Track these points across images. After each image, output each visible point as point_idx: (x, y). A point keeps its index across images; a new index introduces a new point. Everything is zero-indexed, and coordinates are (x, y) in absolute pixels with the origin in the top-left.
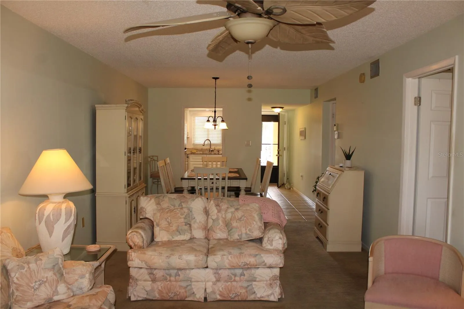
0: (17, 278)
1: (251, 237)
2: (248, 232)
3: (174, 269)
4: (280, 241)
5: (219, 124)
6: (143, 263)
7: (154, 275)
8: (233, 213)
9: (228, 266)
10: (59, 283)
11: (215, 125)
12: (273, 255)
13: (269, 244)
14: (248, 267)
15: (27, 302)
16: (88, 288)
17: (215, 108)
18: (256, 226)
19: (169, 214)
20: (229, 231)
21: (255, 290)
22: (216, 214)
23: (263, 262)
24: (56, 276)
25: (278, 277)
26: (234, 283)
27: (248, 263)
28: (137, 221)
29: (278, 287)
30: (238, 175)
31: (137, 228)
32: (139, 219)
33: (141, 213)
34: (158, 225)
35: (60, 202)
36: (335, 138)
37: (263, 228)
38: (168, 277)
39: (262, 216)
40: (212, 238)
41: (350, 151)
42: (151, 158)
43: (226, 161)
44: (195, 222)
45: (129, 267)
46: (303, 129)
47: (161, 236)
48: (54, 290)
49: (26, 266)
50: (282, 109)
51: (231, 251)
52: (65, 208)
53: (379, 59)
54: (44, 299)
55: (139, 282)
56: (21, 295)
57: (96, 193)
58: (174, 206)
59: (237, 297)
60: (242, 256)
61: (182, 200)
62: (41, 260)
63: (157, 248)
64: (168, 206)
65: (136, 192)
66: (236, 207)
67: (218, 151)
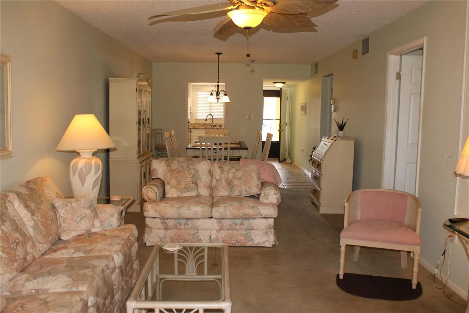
0: (63, 213)
1: (250, 194)
2: (247, 189)
3: (184, 218)
4: (275, 196)
5: (222, 98)
6: (157, 213)
7: (166, 223)
8: (234, 173)
9: (229, 216)
10: (95, 219)
11: (218, 99)
12: (268, 207)
13: (265, 199)
14: (247, 217)
15: (72, 231)
16: (117, 225)
17: (218, 82)
18: (254, 184)
19: (178, 174)
20: (231, 189)
21: (253, 237)
22: (220, 175)
23: (259, 213)
24: (92, 213)
25: (273, 226)
26: (235, 231)
27: (247, 213)
28: (150, 181)
29: (272, 235)
30: (239, 146)
31: (152, 185)
32: (151, 179)
33: (153, 173)
34: (168, 183)
35: (90, 158)
36: (332, 111)
37: (260, 185)
38: (178, 225)
39: (259, 176)
40: (215, 196)
41: (342, 122)
42: (156, 131)
43: (228, 134)
44: (201, 181)
45: (145, 217)
46: (304, 104)
47: (171, 192)
48: (91, 223)
49: (69, 204)
50: (283, 84)
51: (232, 204)
52: (95, 163)
53: (369, 37)
54: (85, 230)
55: (154, 230)
56: (67, 226)
57: (110, 159)
58: (183, 168)
59: (237, 243)
60: (242, 208)
61: (189, 163)
62: (80, 201)
63: (168, 202)
64: (177, 168)
65: (145, 159)
66: (237, 168)
67: (221, 126)
